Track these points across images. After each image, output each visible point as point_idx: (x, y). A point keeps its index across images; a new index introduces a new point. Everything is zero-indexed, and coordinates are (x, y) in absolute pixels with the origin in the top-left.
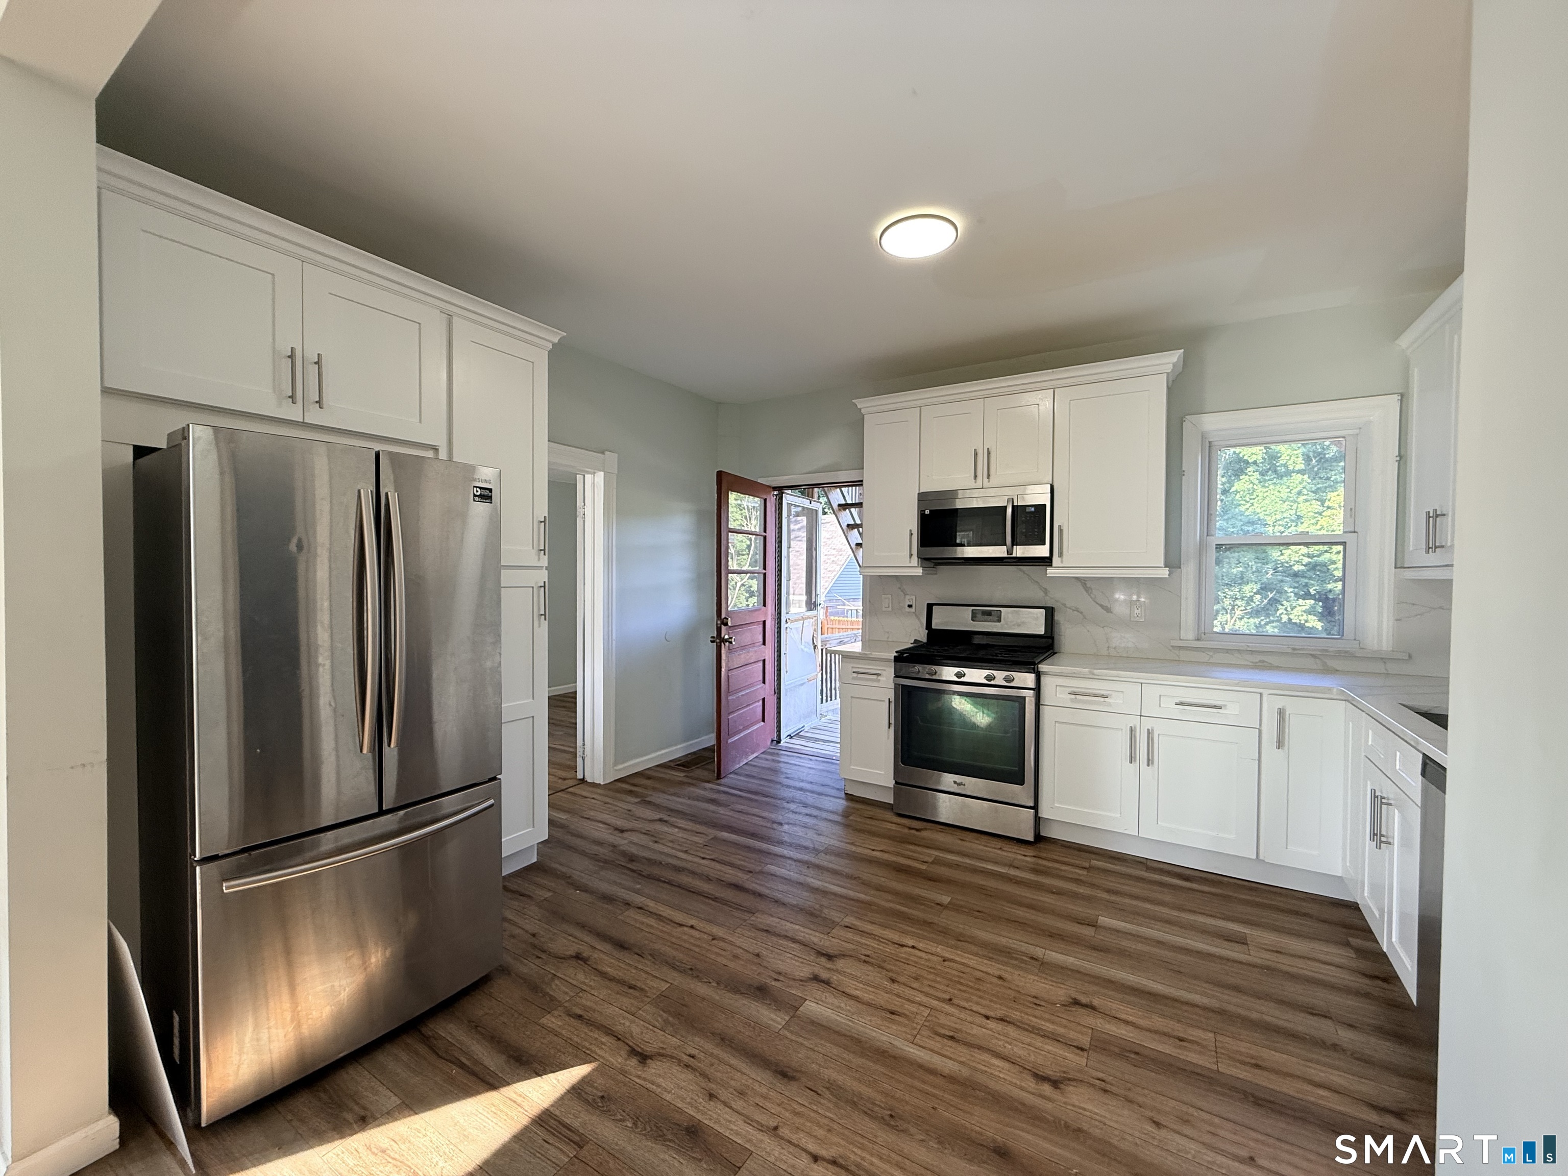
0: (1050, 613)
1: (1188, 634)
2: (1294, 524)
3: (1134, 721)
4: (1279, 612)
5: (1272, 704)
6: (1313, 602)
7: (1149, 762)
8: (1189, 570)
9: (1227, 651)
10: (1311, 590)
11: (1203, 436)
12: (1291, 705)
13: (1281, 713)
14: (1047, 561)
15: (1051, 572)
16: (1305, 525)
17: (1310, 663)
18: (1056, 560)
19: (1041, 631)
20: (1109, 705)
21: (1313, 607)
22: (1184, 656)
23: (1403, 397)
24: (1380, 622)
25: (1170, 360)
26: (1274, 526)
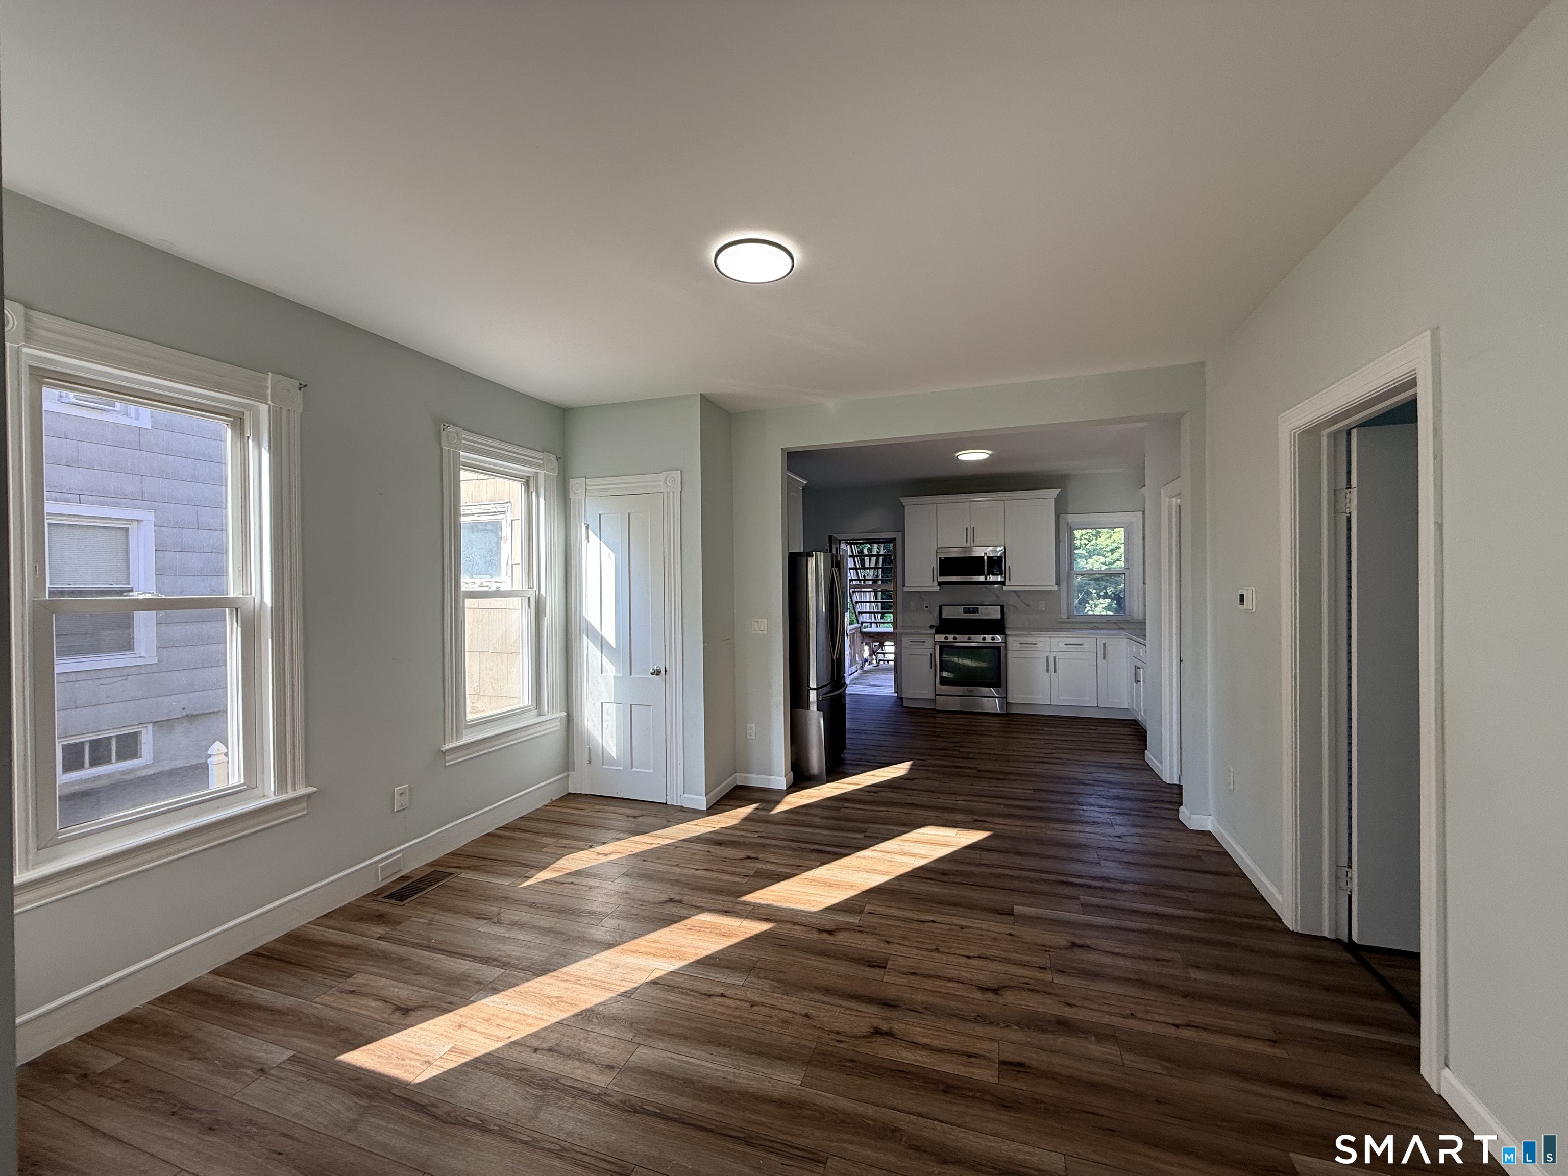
0: (1003, 607)
1: (1064, 616)
2: (1094, 538)
3: (1048, 654)
4: (1086, 610)
5: (1101, 642)
6: (1110, 600)
7: (1055, 671)
8: (1064, 585)
9: (1082, 623)
10: (1108, 591)
11: (1068, 524)
12: (1108, 642)
13: (1104, 644)
14: (1003, 583)
15: (1005, 588)
16: (1102, 539)
17: (1115, 626)
18: (1007, 583)
19: (999, 617)
20: (1037, 647)
21: (1110, 605)
22: (1063, 625)
23: (1144, 512)
24: (1139, 607)
25: (1055, 492)
26: (1081, 539)
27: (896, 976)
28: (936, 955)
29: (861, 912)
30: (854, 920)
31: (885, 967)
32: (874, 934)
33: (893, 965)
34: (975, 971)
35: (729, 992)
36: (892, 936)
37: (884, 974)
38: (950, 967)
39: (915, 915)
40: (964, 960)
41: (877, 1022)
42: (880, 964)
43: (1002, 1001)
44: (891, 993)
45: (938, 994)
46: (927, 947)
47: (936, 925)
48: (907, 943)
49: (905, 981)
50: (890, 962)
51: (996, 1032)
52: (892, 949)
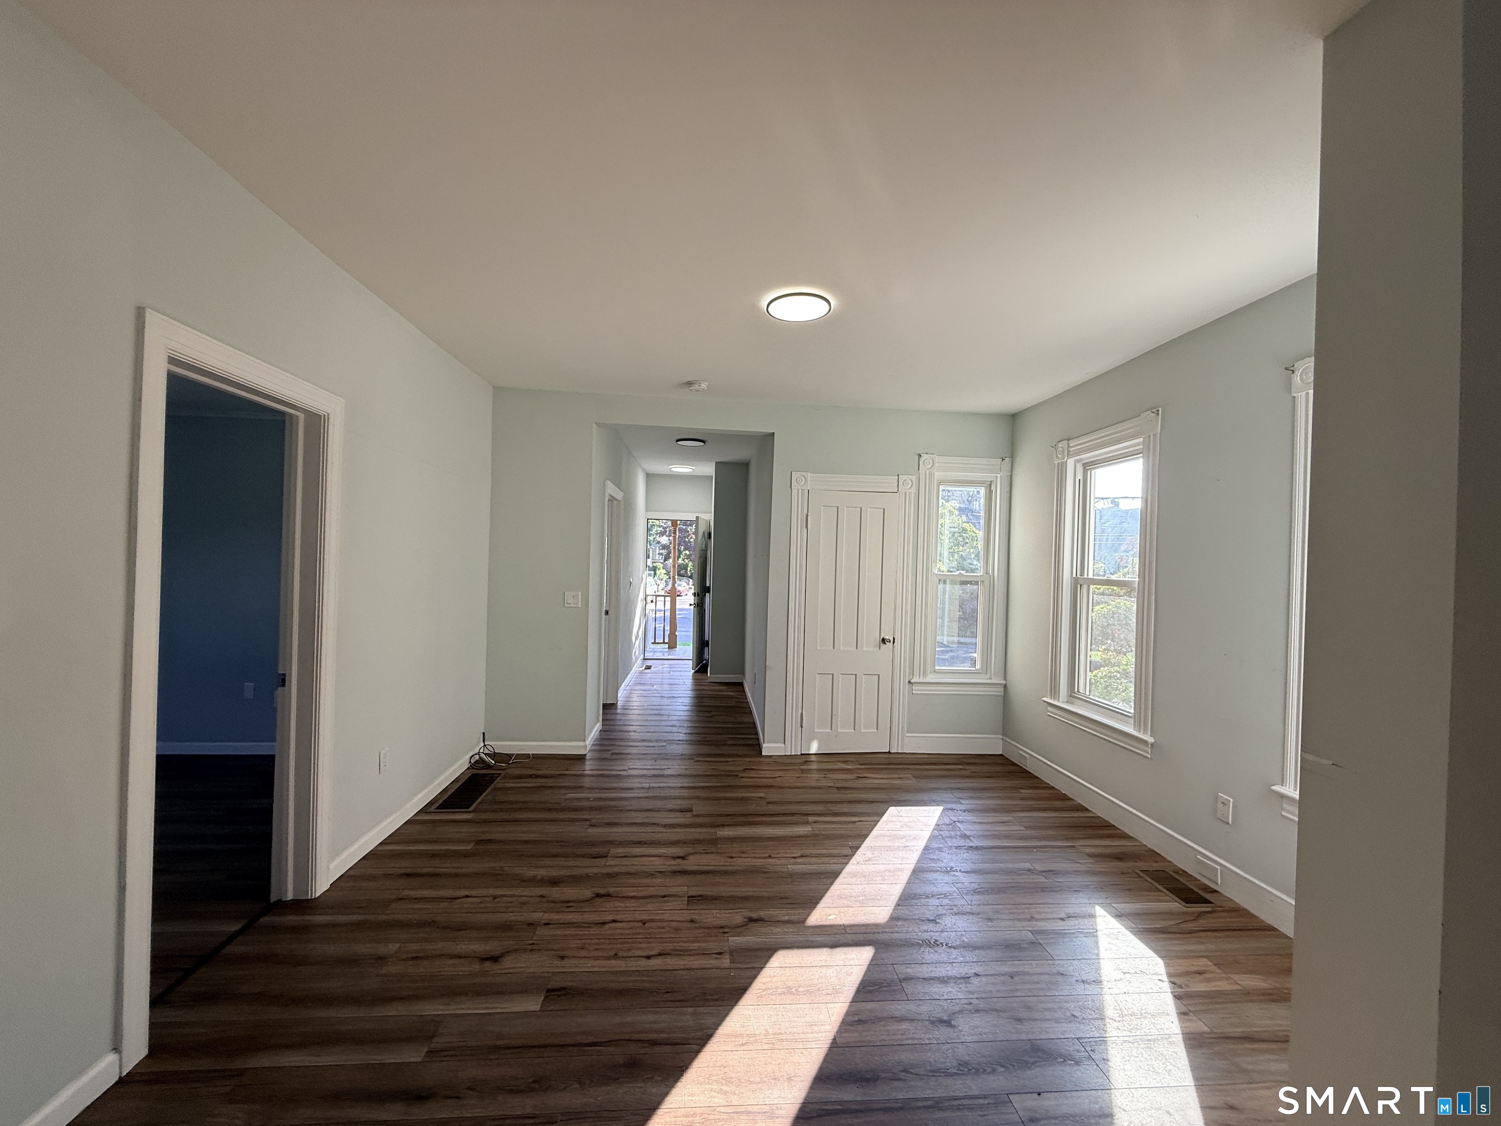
27: (677, 892)
28: (645, 917)
29: (731, 953)
30: (736, 941)
31: (688, 897)
32: (709, 928)
33: (683, 900)
34: (612, 909)
35: (792, 860)
36: (688, 929)
37: (688, 891)
38: (632, 909)
39: (671, 962)
40: (619, 917)
41: (685, 862)
42: (692, 899)
43: (594, 889)
44: (681, 880)
45: (644, 885)
46: (654, 924)
47: (645, 954)
48: (674, 924)
49: (670, 890)
50: (686, 902)
51: (605, 870)
52: (686, 915)
